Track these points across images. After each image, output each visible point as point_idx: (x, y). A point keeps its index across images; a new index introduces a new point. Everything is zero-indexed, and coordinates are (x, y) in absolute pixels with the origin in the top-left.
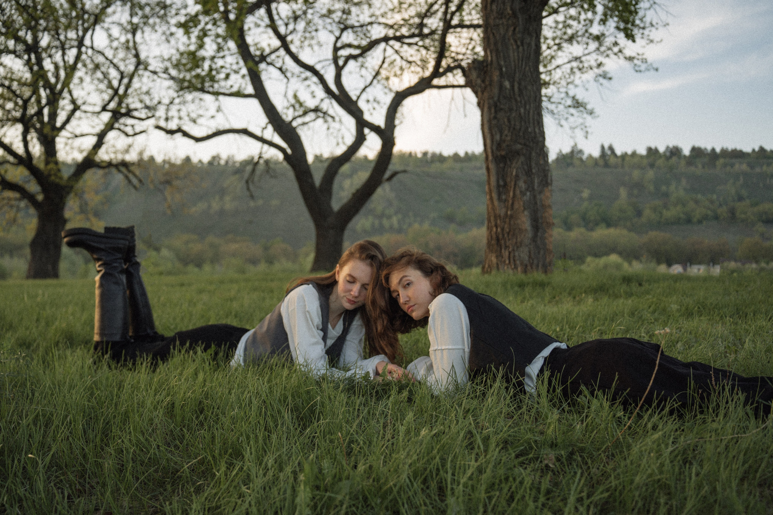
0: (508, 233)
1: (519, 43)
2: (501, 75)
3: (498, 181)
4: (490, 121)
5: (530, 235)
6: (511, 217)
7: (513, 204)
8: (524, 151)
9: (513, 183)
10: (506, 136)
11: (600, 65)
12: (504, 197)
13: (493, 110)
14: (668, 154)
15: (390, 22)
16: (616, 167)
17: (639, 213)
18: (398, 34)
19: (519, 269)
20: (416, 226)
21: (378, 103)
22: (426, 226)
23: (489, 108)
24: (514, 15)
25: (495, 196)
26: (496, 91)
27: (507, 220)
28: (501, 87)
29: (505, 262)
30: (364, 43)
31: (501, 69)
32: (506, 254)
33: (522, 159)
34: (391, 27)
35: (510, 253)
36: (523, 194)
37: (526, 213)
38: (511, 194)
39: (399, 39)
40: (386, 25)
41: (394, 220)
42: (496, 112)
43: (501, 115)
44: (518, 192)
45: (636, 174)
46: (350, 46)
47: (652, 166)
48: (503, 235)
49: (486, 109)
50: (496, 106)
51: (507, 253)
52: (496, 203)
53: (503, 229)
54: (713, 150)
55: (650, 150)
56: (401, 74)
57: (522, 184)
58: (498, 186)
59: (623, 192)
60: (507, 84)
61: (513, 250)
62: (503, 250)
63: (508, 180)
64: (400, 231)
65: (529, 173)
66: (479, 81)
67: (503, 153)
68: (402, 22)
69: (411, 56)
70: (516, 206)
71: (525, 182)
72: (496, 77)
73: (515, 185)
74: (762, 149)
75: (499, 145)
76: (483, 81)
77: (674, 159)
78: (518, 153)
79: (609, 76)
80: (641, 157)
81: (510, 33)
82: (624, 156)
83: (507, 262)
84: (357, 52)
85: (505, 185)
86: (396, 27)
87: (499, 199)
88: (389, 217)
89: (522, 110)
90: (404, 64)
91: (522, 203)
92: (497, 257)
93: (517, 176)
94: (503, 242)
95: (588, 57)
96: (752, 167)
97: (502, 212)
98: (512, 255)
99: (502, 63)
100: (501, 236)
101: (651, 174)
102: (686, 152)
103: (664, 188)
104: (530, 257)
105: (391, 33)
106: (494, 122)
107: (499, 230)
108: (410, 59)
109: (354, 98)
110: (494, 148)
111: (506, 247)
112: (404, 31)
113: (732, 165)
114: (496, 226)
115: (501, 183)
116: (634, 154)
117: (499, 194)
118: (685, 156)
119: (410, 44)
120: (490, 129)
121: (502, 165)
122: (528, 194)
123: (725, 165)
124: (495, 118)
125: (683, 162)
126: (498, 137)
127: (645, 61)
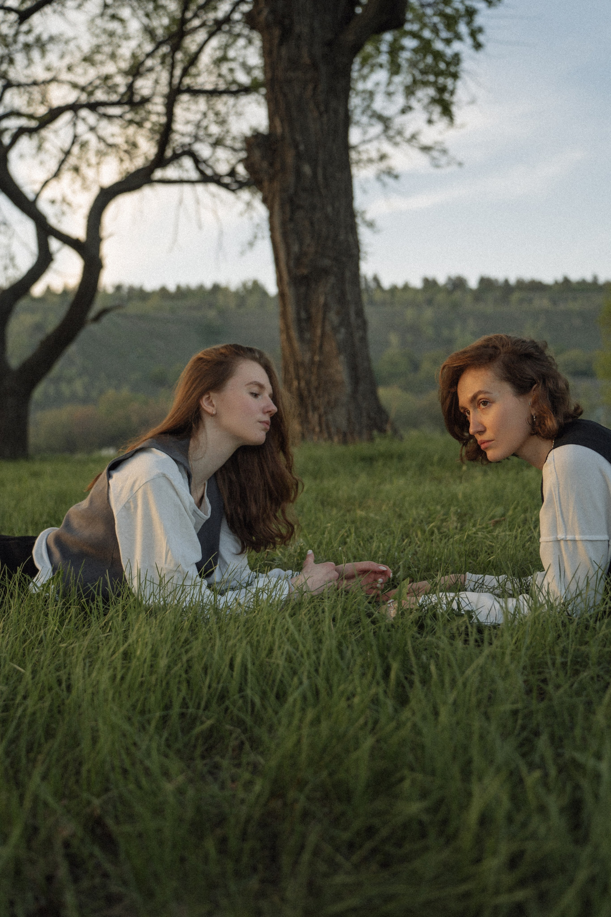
0: (317, 389)
1: (322, 108)
2: (299, 156)
3: (298, 313)
4: (283, 224)
5: (348, 389)
6: (321, 365)
7: (321, 346)
8: (335, 269)
9: (320, 315)
10: (309, 245)
11: (383, 157)
12: (307, 336)
13: (288, 209)
14: (450, 287)
15: (82, 81)
16: (384, 303)
17: (415, 366)
18: (93, 100)
19: (336, 439)
20: (111, 392)
21: (69, 204)
22: (125, 392)
23: (282, 206)
24: (314, 66)
25: (294, 334)
26: (291, 179)
27: (315, 370)
28: (299, 173)
29: (314, 430)
30: (41, 111)
31: (296, 147)
32: (314, 418)
33: (332, 280)
34: (83, 89)
35: (320, 416)
36: (335, 330)
37: (342, 358)
38: (319, 332)
39: (93, 107)
40: (75, 86)
41: (78, 386)
42: (293, 212)
43: (300, 214)
44: (328, 328)
45: (410, 313)
46: (16, 114)
47: (430, 302)
48: (309, 391)
49: (277, 207)
50: (291, 201)
51: (316, 416)
52: (297, 345)
53: (308, 383)
54: (506, 281)
55: (426, 281)
56: (98, 164)
57: (333, 317)
58: (299, 320)
59: (394, 339)
60: (307, 169)
61: (326, 413)
62: (310, 414)
63: (313, 310)
64: (86, 400)
65: (342, 300)
66: (265, 165)
67: (305, 271)
68: (98, 82)
69: (113, 135)
70: (327, 348)
71: (338, 313)
72: (290, 158)
73: (324, 319)
74: (566, 281)
75: (298, 261)
76: (271, 165)
77: (458, 294)
78: (326, 272)
79: (395, 172)
80: (416, 291)
81: (309, 92)
82: (394, 289)
83: (317, 429)
84: (33, 124)
85: (309, 318)
86: (90, 89)
87: (302, 339)
88: (70, 381)
89: (329, 209)
90: (102, 146)
91: (334, 344)
92: (302, 423)
93: (326, 305)
94: (309, 401)
95: (368, 146)
96: (554, 303)
97: (307, 357)
98: (324, 419)
99: (298, 138)
100: (306, 393)
101: (429, 313)
102: (473, 283)
103: (446, 333)
104: (349, 420)
105: (84, 98)
106: (290, 226)
107: (303, 384)
108: (111, 141)
109: (31, 196)
110: (292, 263)
111: (315, 408)
112: (100, 96)
113: (530, 301)
114: (298, 378)
115: (303, 315)
116: (406, 287)
117: (301, 332)
118: (471, 290)
119: (110, 117)
120: (285, 235)
121: (303, 290)
122: (343, 330)
123: (521, 301)
124: (291, 219)
125: (469, 298)
126: (296, 248)
127: (444, 152)
